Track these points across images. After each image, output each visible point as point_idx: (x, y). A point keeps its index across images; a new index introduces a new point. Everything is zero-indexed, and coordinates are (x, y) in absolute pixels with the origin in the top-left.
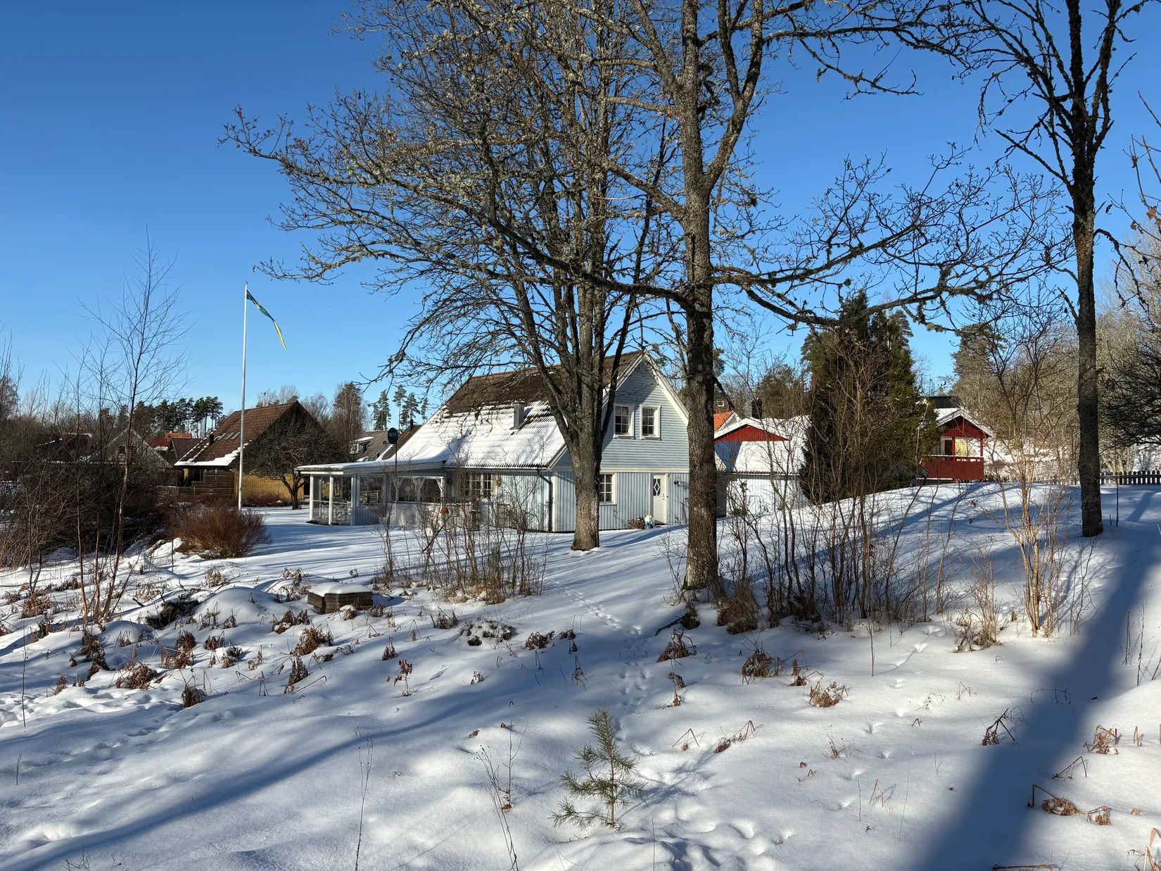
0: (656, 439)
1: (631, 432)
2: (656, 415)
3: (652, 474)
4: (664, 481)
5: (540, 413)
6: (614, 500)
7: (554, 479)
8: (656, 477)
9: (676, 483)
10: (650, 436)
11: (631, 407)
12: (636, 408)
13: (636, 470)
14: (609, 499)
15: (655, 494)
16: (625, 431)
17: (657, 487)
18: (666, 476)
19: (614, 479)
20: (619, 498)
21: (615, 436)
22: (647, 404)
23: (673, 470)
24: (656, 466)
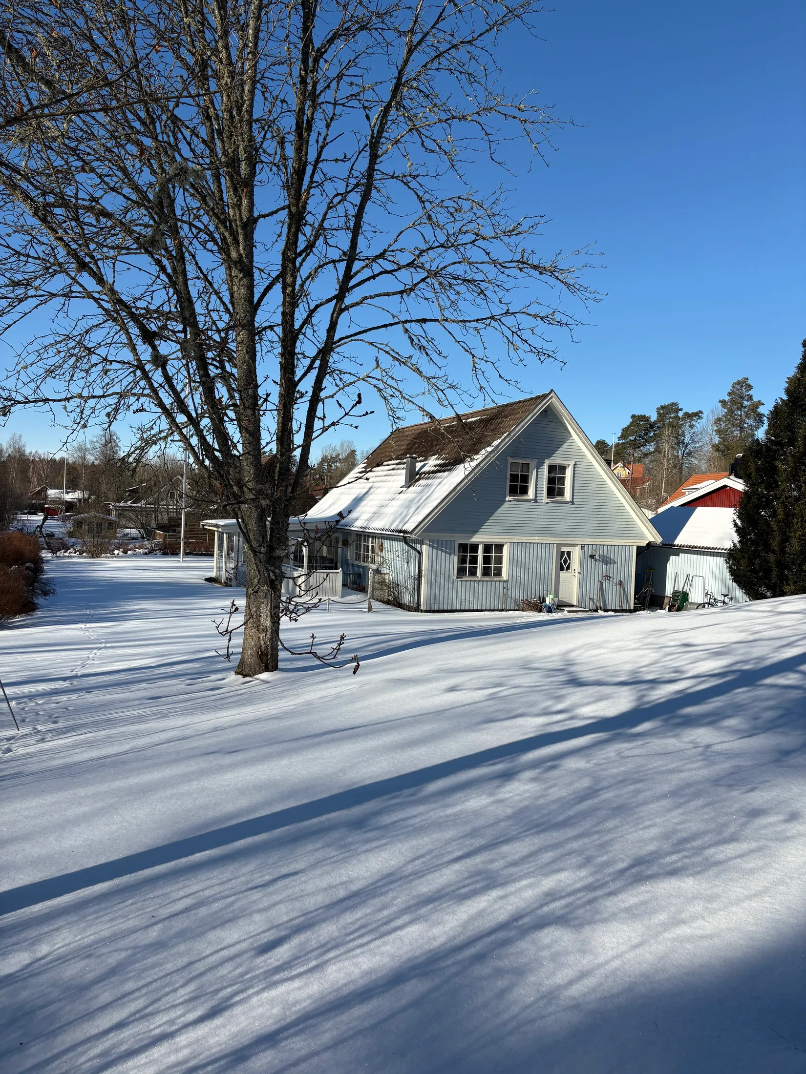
0: (567, 503)
1: (531, 494)
2: (569, 473)
3: (559, 546)
4: (576, 555)
5: (434, 469)
6: (505, 575)
7: (425, 549)
8: (564, 549)
9: (592, 557)
10: (559, 499)
11: (533, 464)
12: (539, 465)
13: (536, 539)
14: (498, 573)
15: (562, 569)
16: (524, 491)
17: (565, 561)
18: (578, 548)
19: (506, 549)
20: (511, 575)
21: (507, 499)
22: (556, 459)
23: (588, 541)
24: (567, 535)
